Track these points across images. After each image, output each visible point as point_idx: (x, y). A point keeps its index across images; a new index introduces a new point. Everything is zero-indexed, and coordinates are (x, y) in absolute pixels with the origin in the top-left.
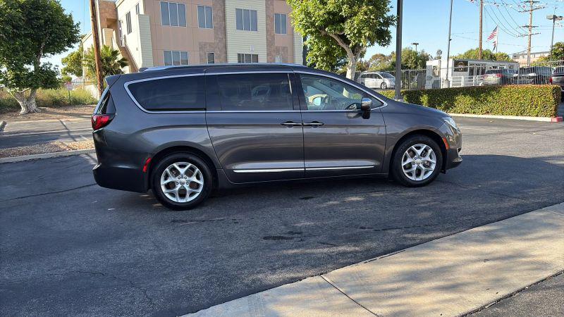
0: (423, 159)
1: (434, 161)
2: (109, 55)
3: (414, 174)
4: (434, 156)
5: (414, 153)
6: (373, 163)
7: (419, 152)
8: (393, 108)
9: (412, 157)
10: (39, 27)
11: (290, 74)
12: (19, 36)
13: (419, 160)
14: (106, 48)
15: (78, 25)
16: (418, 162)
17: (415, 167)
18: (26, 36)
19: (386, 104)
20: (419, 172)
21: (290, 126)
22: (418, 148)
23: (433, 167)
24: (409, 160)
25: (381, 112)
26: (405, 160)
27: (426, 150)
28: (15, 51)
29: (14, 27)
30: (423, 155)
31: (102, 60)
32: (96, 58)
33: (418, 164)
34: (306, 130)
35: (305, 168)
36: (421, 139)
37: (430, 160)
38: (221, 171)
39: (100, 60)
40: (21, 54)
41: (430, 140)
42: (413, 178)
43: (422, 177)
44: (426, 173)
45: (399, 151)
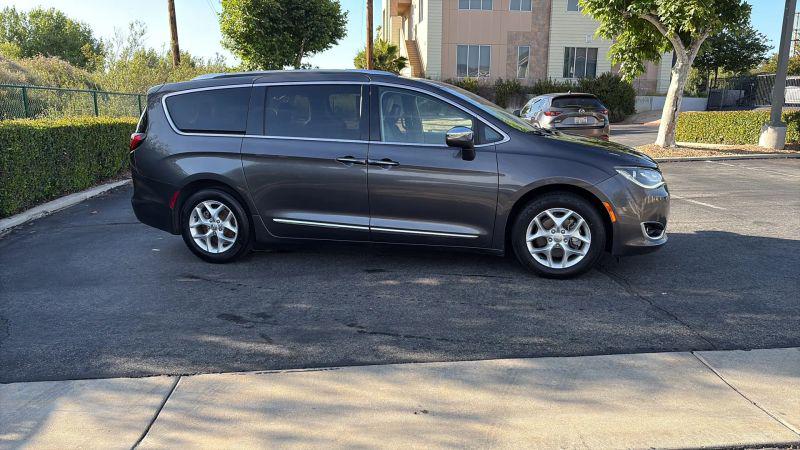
0: (567, 234)
1: (588, 240)
2: (385, 51)
3: (549, 258)
4: (588, 232)
5: (551, 223)
6: (478, 232)
7: (559, 221)
8: (520, 144)
9: (547, 229)
10: (300, 19)
12: (277, 31)
13: (559, 235)
14: (383, 43)
15: (345, 14)
16: (557, 238)
17: (550, 246)
18: (285, 29)
19: (507, 138)
20: (558, 255)
21: (349, 163)
22: (559, 215)
23: (585, 249)
24: (541, 234)
25: (496, 151)
26: (534, 231)
27: (573, 219)
28: (272, 50)
29: (271, 19)
30: (568, 226)
31: (375, 60)
32: (367, 58)
33: (557, 241)
34: (372, 171)
35: (369, 226)
36: (562, 200)
37: (580, 237)
39: (372, 58)
40: (278, 52)
41: (578, 203)
42: (547, 263)
43: (565, 264)
44: (571, 257)
45: (522, 216)
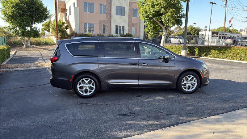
0: (191, 82)
1: (196, 83)
2: (61, 24)
3: (187, 88)
4: (196, 81)
5: (188, 79)
6: (169, 83)
7: (190, 79)
8: (180, 59)
9: (186, 81)
10: (33, 12)
11: (134, 42)
12: (24, 15)
13: (189, 82)
14: (60, 21)
15: (49, 11)
16: (189, 83)
17: (187, 85)
18: (27, 15)
19: (176, 57)
20: (189, 88)
21: (133, 65)
22: (189, 77)
23: (196, 86)
24: (185, 82)
25: (174, 61)
26: (183, 82)
27: (193, 78)
28: (23, 21)
29: (23, 11)
30: (191, 80)
31: (58, 26)
32: (56, 25)
33: (189, 84)
34: (140, 67)
35: (139, 83)
36: (190, 73)
37: (194, 82)
38: (103, 83)
39: (57, 26)
40: (25, 22)
41: (195, 74)
42: (186, 90)
43: (191, 90)
44: (192, 88)
45: (181, 78)
